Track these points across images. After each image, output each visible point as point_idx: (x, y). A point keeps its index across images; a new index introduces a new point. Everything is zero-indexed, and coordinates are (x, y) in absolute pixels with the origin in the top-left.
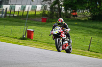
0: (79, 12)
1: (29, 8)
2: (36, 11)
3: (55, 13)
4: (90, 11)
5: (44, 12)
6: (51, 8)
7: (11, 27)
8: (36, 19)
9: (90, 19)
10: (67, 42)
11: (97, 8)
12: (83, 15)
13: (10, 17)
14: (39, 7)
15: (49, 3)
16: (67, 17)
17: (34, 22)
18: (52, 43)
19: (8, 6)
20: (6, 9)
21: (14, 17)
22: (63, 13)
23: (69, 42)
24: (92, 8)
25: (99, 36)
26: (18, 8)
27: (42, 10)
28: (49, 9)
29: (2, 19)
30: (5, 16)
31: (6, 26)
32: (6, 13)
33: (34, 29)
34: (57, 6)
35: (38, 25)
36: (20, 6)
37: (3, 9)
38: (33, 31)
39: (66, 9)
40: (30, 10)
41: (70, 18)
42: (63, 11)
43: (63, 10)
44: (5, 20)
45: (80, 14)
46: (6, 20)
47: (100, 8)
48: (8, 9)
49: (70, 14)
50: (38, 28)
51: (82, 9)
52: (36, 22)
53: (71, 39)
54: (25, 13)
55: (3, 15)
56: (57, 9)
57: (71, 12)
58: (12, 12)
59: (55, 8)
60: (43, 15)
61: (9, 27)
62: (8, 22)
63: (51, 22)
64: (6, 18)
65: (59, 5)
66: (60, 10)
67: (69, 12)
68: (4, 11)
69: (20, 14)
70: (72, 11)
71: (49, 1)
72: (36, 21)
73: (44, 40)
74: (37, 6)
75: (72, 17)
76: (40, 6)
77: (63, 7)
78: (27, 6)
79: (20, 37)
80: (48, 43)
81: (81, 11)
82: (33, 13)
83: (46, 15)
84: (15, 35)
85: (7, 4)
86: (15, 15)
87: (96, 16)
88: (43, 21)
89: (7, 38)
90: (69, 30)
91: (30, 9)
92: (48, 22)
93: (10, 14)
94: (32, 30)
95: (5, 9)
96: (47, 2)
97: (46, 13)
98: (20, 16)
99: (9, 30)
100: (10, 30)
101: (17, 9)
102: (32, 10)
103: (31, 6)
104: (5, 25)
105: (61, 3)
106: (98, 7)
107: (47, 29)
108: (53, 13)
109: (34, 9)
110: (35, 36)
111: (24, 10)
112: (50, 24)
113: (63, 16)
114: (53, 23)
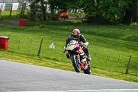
0: (70, 11)
2: (11, 11)
3: (37, 13)
4: (85, 11)
5: (22, 12)
6: (32, 6)
8: (12, 21)
9: (85, 22)
10: (85, 60)
11: (94, 6)
12: (75, 16)
14: (15, 6)
15: (29, 1)
16: (53, 19)
17: (9, 26)
18: (33, 55)
22: (48, 14)
23: (88, 60)
24: (87, 7)
25: (96, 45)
27: (19, 9)
28: (29, 8)
33: (9, 35)
34: (39, 4)
35: (14, 30)
38: (8, 39)
39: (52, 8)
40: (3, 10)
41: (57, 20)
42: (48, 11)
43: (48, 9)
45: (71, 15)
47: (98, 6)
49: (58, 15)
50: (14, 34)
51: (73, 8)
52: (11, 27)
53: (90, 55)
57: (59, 13)
59: (38, 7)
60: (22, 16)
63: (32, 26)
65: (43, 3)
66: (44, 9)
67: (57, 12)
70: (60, 10)
72: (12, 24)
73: (22, 51)
74: (13, 4)
75: (60, 19)
76: (17, 4)
77: (48, 6)
80: (29, 55)
81: (72, 11)
82: (8, 13)
83: (25, 17)
87: (92, 17)
88: (21, 25)
90: (87, 43)
91: (4, 8)
92: (29, 26)
94: (6, 37)
97: (26, 14)
102: (6, 10)
103: (5, 4)
106: (96, 4)
107: (26, 35)
108: (35, 13)
109: (9, 7)
110: (10, 45)
112: (31, 28)
113: (49, 17)
114: (34, 28)
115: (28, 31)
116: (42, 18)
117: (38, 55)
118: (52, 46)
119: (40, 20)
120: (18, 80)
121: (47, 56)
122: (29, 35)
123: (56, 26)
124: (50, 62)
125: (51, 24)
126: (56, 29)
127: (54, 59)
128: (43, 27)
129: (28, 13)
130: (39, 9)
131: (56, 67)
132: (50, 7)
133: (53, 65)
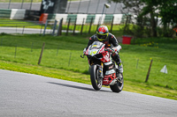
1: (100, 19)
2: (112, 25)
3: (145, 27)
5: (127, 26)
6: (139, 19)
7: (69, 51)
10: (113, 71)
13: (67, 34)
14: (118, 18)
15: (136, 11)
16: (166, 35)
19: (65, 16)
20: (62, 20)
21: (74, 34)
22: (159, 29)
26: (81, 19)
27: (122, 22)
28: (135, 21)
29: (54, 39)
30: (60, 33)
31: (60, 51)
32: (61, 28)
34: (149, 16)
36: (85, 16)
37: (56, 22)
39: (165, 21)
40: (102, 23)
41: (171, 37)
42: (160, 25)
43: (159, 22)
44: (58, 39)
46: (61, 40)
48: (65, 21)
49: (172, 31)
54: (94, 29)
55: (56, 31)
56: (150, 21)
57: (173, 27)
58: (71, 26)
59: (146, 19)
60: (126, 31)
61: (66, 51)
62: (64, 43)
63: (139, 43)
64: (60, 37)
65: (153, 15)
66: (154, 22)
67: (171, 26)
68: (58, 24)
69: (86, 29)
70: (175, 24)
71: (135, 8)
74: (115, 15)
75: (175, 35)
76: (120, 16)
77: (160, 19)
78: (98, 16)
79: (84, 70)
83: (130, 32)
84: (77, 66)
85: (62, 12)
86: (76, 32)
89: (61, 72)
91: (103, 21)
92: (134, 44)
93: (68, 29)
95: (59, 21)
96: (131, 10)
97: (131, 28)
98: (85, 33)
99: (65, 57)
100: (67, 57)
101: (79, 21)
102: (106, 24)
103: (104, 15)
104: (58, 48)
105: (157, 11)
108: (142, 28)
109: (109, 21)
111: (91, 23)
112: (137, 47)
113: (160, 33)
114: (141, 46)
115: (133, 51)
116: (152, 35)
117: (146, 81)
118: (164, 70)
119: (150, 36)
120: (120, 112)
121: (157, 83)
122: (135, 55)
123: (169, 45)
124: (162, 90)
125: (163, 42)
126: (170, 48)
127: (167, 87)
128: (153, 46)
129: (134, 27)
130: (148, 23)
131: (168, 97)
132: (162, 20)
133: (166, 94)
